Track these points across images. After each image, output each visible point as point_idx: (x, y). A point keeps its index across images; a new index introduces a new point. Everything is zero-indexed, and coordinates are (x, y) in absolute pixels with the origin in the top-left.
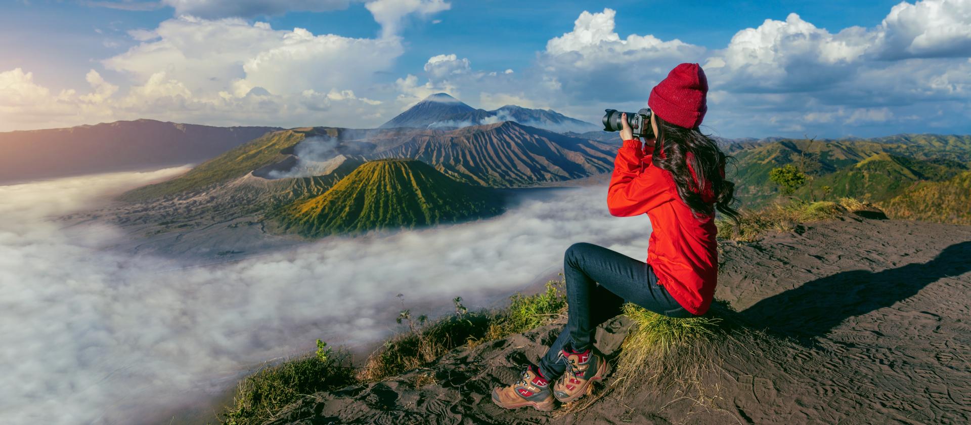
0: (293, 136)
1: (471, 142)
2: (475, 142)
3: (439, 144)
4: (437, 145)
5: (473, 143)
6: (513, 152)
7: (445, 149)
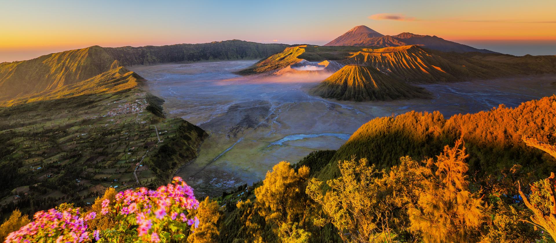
0: (299, 50)
1: (393, 57)
2: (395, 57)
3: (374, 57)
4: (373, 57)
5: (394, 57)
6: (419, 63)
7: (378, 60)
